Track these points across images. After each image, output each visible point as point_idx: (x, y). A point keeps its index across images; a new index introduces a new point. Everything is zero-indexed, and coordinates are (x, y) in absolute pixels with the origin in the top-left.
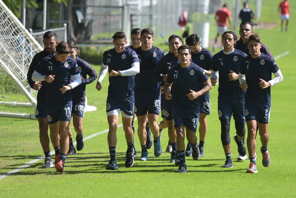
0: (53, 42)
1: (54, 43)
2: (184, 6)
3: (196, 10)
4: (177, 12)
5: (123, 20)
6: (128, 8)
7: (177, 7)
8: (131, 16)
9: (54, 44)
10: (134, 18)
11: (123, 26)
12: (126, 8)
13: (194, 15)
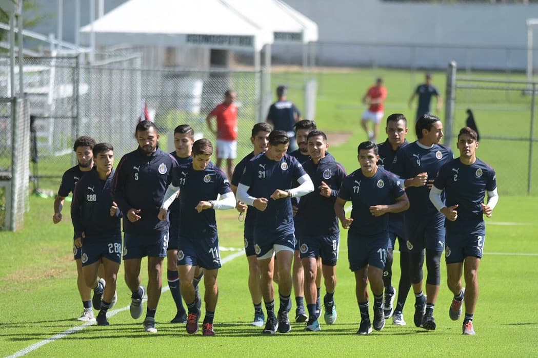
0: (151, 134)
1: (153, 137)
2: (146, 97)
3: (175, 106)
4: (132, 111)
5: (14, 126)
6: (26, 101)
7: (132, 99)
8: (33, 118)
9: (153, 139)
10: (37, 123)
11: (13, 141)
12: (20, 100)
13: (169, 117)
